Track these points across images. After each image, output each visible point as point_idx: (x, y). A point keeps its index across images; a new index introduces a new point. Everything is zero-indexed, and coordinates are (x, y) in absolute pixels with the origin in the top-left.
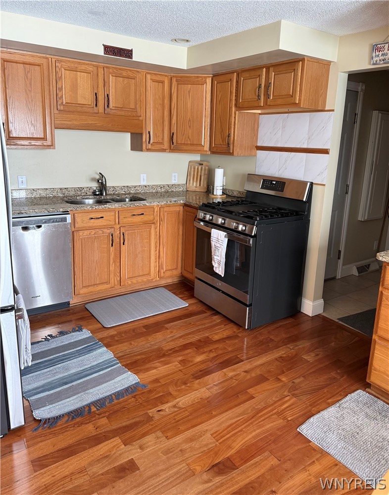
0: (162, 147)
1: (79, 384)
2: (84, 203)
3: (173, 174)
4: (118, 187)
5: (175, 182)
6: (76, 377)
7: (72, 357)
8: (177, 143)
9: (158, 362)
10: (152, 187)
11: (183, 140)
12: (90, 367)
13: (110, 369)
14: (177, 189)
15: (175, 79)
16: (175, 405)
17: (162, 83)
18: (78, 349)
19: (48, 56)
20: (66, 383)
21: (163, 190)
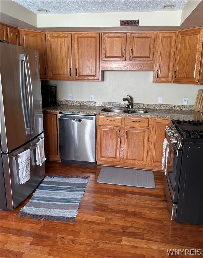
0: (167, 79)
1: (52, 204)
2: (113, 111)
3: (184, 99)
4: (141, 104)
5: (185, 103)
6: (56, 200)
7: (67, 190)
8: (178, 77)
9: (96, 212)
10: (166, 106)
11: (182, 75)
12: (66, 198)
13: (71, 204)
14: (186, 109)
15: (180, 33)
16: (74, 240)
17: (171, 37)
18: (73, 187)
19: (99, 32)
20: (49, 201)
21: (174, 109)
